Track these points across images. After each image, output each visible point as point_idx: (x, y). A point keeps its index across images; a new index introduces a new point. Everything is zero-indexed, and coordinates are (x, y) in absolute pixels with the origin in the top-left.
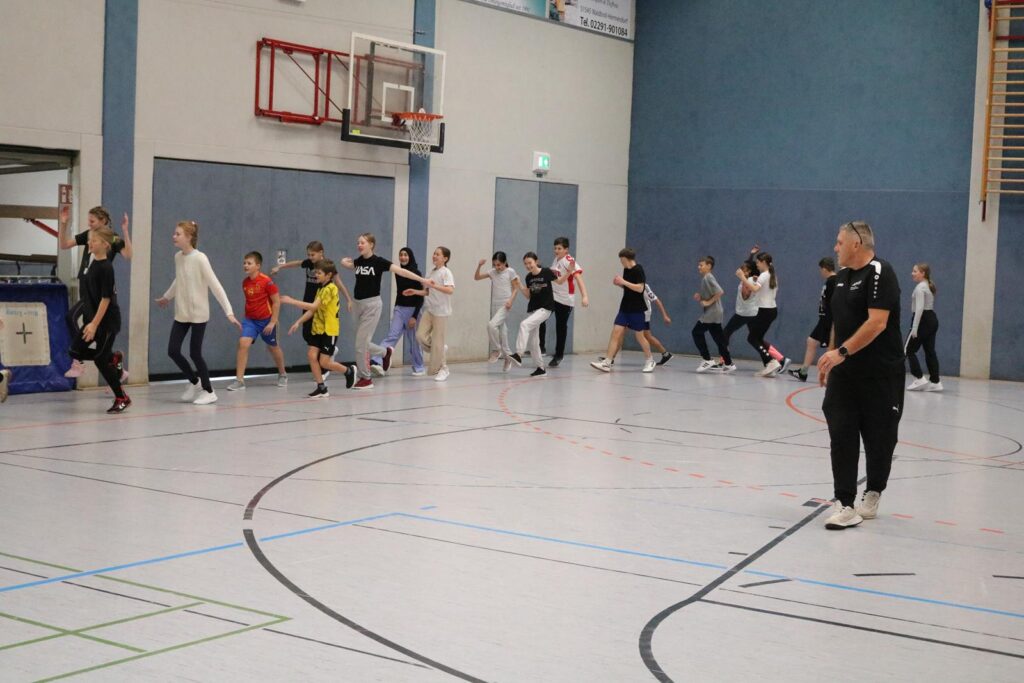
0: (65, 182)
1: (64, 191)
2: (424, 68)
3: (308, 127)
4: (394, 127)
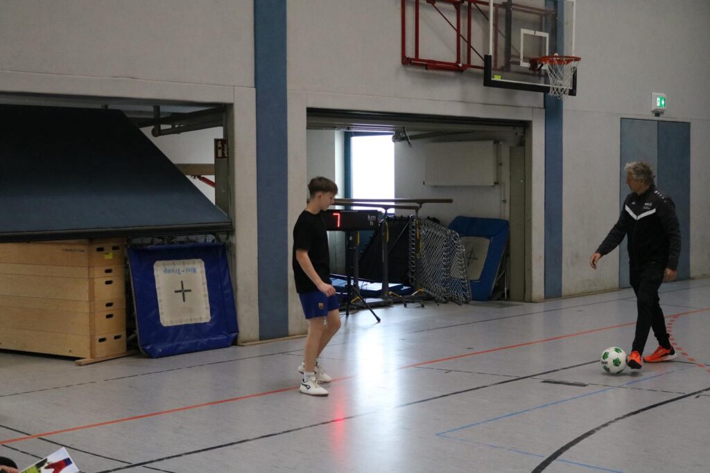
0: (221, 136)
1: (220, 145)
2: (557, 14)
3: (452, 74)
4: (531, 72)
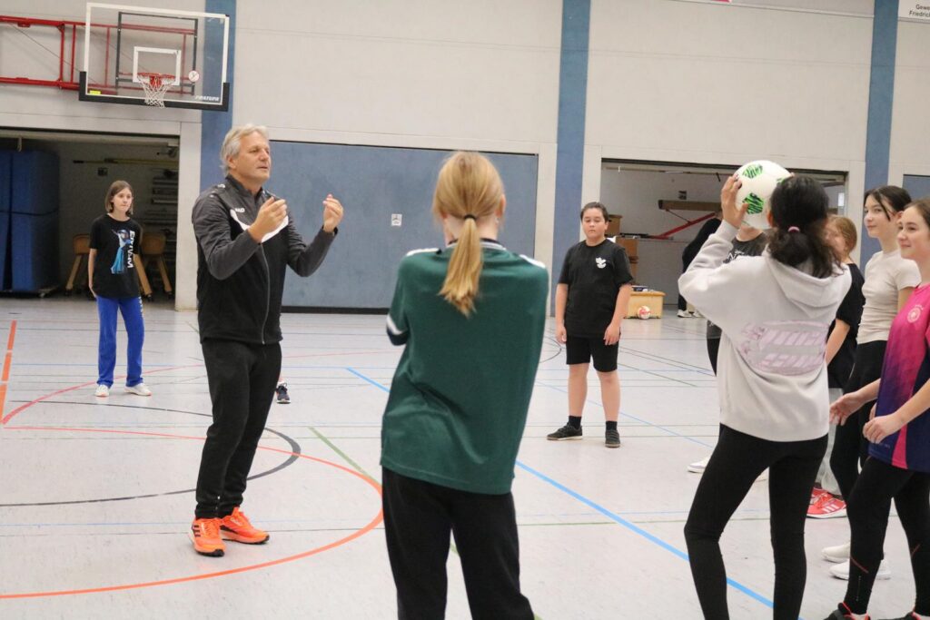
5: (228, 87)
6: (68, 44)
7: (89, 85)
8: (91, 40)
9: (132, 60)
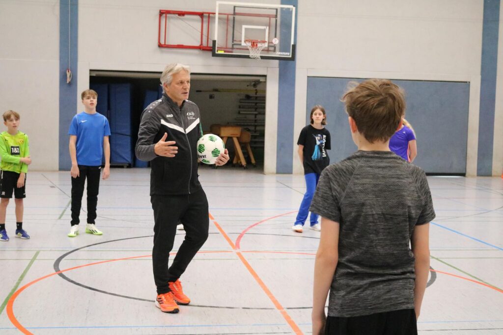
5: (294, 47)
6: (205, 25)
7: (218, 48)
8: (219, 23)
9: (241, 34)
